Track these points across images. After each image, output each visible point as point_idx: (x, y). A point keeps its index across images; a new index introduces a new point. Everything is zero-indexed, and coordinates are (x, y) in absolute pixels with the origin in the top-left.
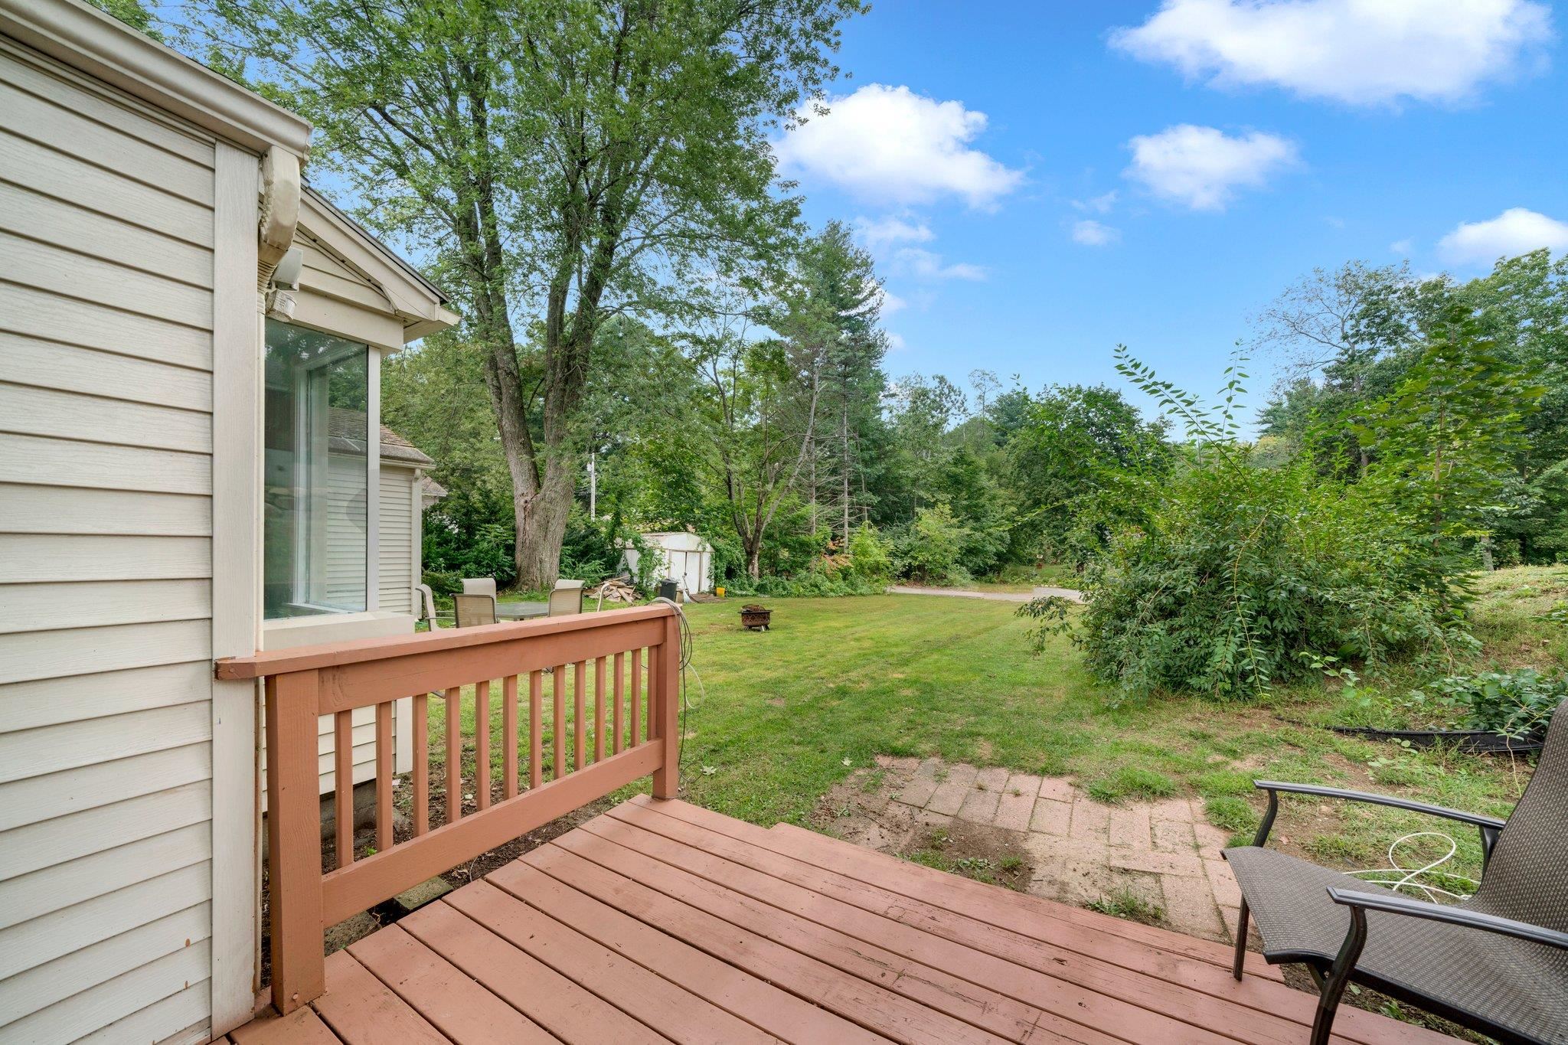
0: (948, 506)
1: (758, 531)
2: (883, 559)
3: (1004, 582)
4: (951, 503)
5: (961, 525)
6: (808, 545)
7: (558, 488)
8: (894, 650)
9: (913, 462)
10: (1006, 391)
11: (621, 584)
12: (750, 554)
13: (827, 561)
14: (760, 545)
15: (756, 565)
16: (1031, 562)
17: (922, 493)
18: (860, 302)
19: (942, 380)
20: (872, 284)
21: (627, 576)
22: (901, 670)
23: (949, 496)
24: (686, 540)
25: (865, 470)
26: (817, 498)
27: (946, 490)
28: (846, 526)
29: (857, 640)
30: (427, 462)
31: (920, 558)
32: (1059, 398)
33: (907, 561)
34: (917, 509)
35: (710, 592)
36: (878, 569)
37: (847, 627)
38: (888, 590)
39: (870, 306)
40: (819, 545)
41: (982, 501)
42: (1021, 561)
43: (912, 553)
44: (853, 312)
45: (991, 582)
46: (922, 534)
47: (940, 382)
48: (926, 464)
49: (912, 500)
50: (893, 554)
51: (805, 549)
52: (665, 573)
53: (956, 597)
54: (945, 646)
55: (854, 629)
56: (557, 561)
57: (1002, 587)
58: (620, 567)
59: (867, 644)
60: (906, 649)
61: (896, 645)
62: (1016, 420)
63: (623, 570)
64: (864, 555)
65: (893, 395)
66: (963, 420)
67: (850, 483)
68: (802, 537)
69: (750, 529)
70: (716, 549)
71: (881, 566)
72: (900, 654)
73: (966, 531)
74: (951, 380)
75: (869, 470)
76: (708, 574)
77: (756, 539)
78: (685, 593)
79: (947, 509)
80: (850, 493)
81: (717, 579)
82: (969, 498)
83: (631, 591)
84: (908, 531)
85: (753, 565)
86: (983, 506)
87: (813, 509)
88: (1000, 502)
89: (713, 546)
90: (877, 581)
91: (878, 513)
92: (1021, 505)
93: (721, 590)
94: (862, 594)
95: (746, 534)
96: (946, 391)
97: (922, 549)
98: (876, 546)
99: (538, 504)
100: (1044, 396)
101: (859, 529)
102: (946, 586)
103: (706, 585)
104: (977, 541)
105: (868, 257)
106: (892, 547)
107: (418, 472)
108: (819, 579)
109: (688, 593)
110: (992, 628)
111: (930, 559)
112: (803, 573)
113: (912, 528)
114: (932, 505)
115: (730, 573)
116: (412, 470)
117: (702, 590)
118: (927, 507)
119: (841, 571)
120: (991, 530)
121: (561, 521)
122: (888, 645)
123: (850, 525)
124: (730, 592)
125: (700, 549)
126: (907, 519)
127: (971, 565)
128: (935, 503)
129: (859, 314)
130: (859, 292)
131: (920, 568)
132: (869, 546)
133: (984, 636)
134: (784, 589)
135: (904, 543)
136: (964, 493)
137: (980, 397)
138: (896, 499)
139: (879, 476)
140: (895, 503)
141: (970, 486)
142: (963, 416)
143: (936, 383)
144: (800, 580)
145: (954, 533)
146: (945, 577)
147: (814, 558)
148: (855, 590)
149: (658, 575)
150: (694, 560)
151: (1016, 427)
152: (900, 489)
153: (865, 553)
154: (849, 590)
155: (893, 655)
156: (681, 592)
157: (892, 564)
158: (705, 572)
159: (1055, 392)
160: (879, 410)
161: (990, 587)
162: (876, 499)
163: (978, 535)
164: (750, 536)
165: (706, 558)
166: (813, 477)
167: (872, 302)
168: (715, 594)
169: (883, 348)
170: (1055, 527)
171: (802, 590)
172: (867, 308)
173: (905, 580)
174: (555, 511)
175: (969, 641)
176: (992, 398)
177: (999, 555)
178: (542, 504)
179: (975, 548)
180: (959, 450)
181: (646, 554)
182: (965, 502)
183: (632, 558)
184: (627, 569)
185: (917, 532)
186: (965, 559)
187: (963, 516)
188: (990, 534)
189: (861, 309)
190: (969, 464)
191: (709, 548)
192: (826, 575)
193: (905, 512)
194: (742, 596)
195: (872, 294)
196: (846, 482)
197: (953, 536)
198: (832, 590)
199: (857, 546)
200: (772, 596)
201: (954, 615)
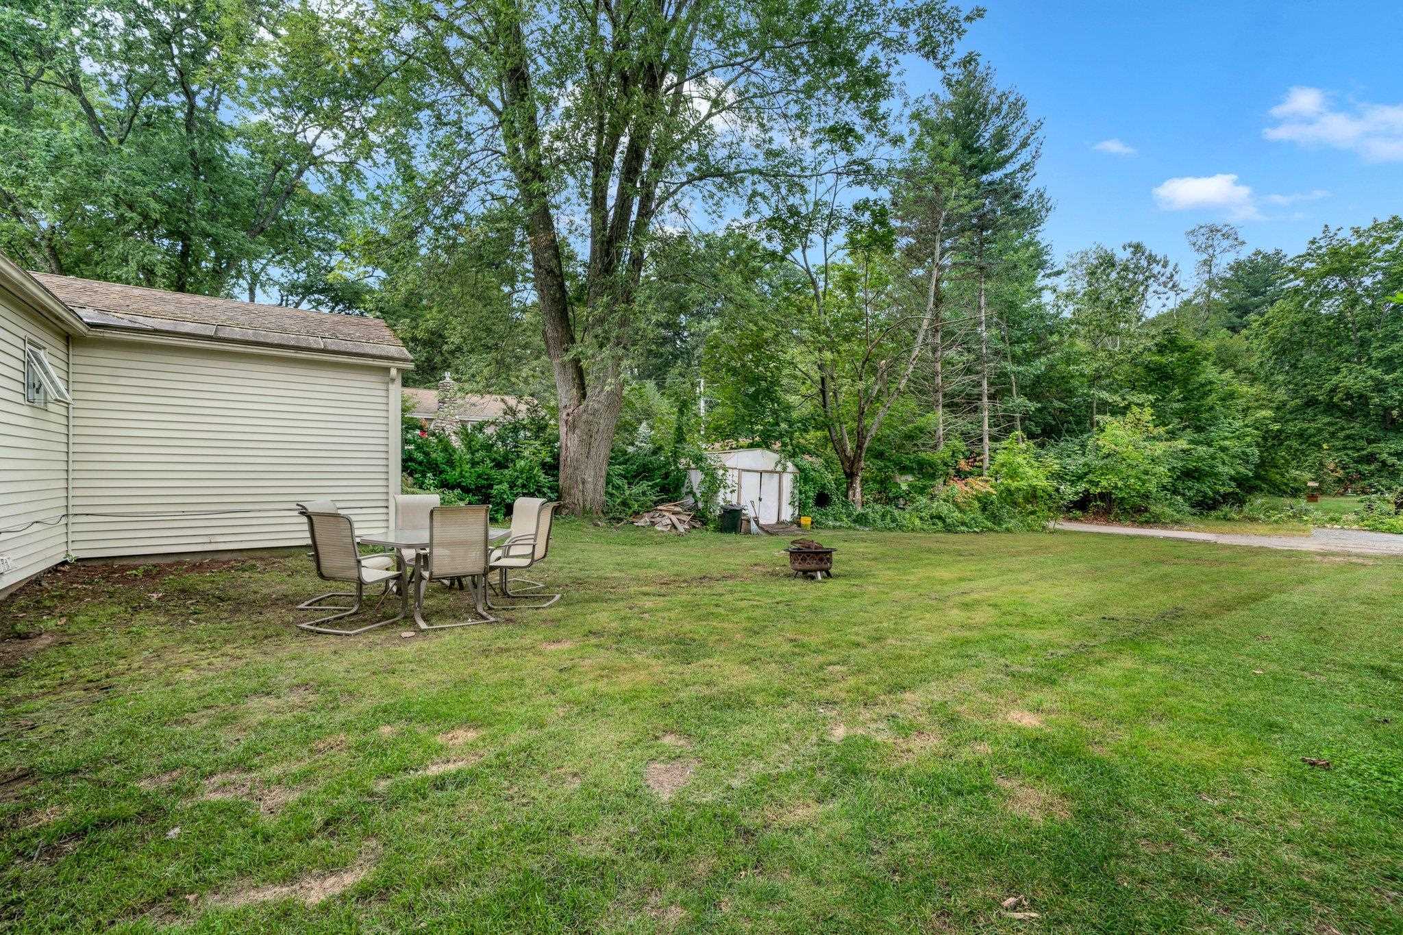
0: (1148, 411)
1: (860, 447)
2: (1042, 483)
3: (1253, 520)
4: (1153, 406)
5: (1172, 436)
6: (932, 465)
7: (602, 397)
8: (1034, 636)
9: (1092, 355)
10: (1245, 254)
11: (678, 509)
12: (851, 476)
13: (958, 487)
14: (862, 464)
15: (858, 490)
16: (1295, 493)
17: (1104, 395)
18: (1006, 160)
19: (1138, 248)
20: (1023, 132)
21: (690, 500)
22: (1034, 697)
23: (1151, 397)
24: (764, 459)
25: (1015, 368)
26: (944, 406)
27: (1145, 390)
28: (986, 440)
29: (966, 606)
30: (405, 360)
31: (1104, 483)
32: (1354, 243)
33: (1082, 487)
34: (1097, 417)
35: (792, 523)
36: (1035, 496)
37: (961, 580)
38: (1051, 525)
39: (1022, 162)
40: (946, 464)
41: (1211, 399)
42: (1278, 490)
43: (1090, 476)
44: (997, 175)
45: (1226, 519)
46: (1105, 451)
47: (1134, 253)
48: (1111, 356)
49: (1089, 406)
50: (1059, 477)
51: (926, 470)
52: (733, 499)
53: (1167, 539)
54: (1151, 635)
55: (972, 585)
56: (602, 481)
57: (1249, 526)
58: (684, 490)
59: (981, 616)
60: (1059, 634)
61: (1042, 623)
62: (1263, 293)
63: (687, 494)
64: (1011, 477)
65: (1058, 273)
66: (1173, 302)
67: (991, 384)
68: (923, 455)
69: (849, 446)
70: (801, 470)
71: (1040, 493)
72: (1044, 647)
73: (1182, 444)
74: (1151, 247)
75: (1021, 369)
76: (789, 500)
77: (857, 457)
78: (753, 523)
79: (1147, 414)
80: (992, 397)
81: (802, 506)
82: (1185, 399)
83: (687, 518)
84: (1083, 446)
85: (854, 489)
86: (1212, 408)
87: (938, 418)
88: (1241, 402)
89: (796, 466)
90: (1033, 513)
91: (1037, 424)
92: (1278, 408)
93: (806, 521)
94: (1008, 530)
95: (844, 451)
96: (1144, 263)
97: (1105, 471)
98: (1032, 467)
99: (580, 416)
100: (1322, 243)
101: (1005, 443)
102: (1147, 522)
103: (788, 514)
104: (1200, 459)
105: (1018, 100)
106: (1056, 467)
107: (393, 372)
108: (945, 509)
109: (757, 522)
110: (1255, 599)
111: (1120, 484)
112: (923, 500)
113: (1090, 443)
114: (1124, 411)
115: (822, 500)
116: (387, 369)
117: (783, 518)
118: (1113, 414)
119: (979, 500)
120: (1227, 443)
121: (605, 436)
122: (1026, 622)
123: (994, 439)
124: (819, 523)
125: (779, 468)
126: (1082, 432)
127: (1191, 493)
128: (1127, 407)
129: (1006, 176)
130: (1003, 147)
131: (1102, 496)
132: (1020, 465)
133: (1240, 615)
134: (894, 520)
135: (1075, 464)
136: (1176, 392)
137: (1205, 263)
138: (1063, 405)
139: (1038, 377)
140: (1062, 410)
141: (1185, 382)
142: (1172, 294)
143: (1128, 254)
144: (917, 510)
145: (1160, 448)
146: (1146, 510)
147: (941, 481)
148: (999, 525)
149: (724, 498)
150: (771, 483)
151: (1263, 303)
152: (1071, 392)
153: (1013, 474)
154: (989, 524)
155: (1026, 649)
156: (749, 521)
157: (1057, 490)
158: (786, 497)
159: (1346, 234)
160: (1037, 292)
161: (1228, 526)
162: (1033, 406)
163: (1202, 450)
164: (850, 453)
165: (788, 479)
166: (939, 380)
167: (1024, 156)
168: (799, 525)
169: (1043, 213)
170: (1348, 437)
171: (917, 522)
172: (1017, 166)
173: (1079, 513)
174: (598, 424)
175: (1207, 626)
176: (1224, 263)
177: (1240, 481)
178: (585, 417)
179: (1197, 469)
180: (1165, 332)
181: (710, 474)
182: (1176, 405)
183: (696, 477)
184: (692, 493)
185: (1098, 448)
186: (1180, 485)
187: (1175, 423)
188: (1224, 449)
189: (1009, 168)
190: (1183, 350)
191: (790, 467)
192: (955, 504)
193: (1078, 423)
194: (834, 527)
195: (1024, 144)
196: (985, 383)
197: (1158, 452)
198: (963, 524)
199: (1003, 465)
200: (875, 529)
201: (1166, 569)
